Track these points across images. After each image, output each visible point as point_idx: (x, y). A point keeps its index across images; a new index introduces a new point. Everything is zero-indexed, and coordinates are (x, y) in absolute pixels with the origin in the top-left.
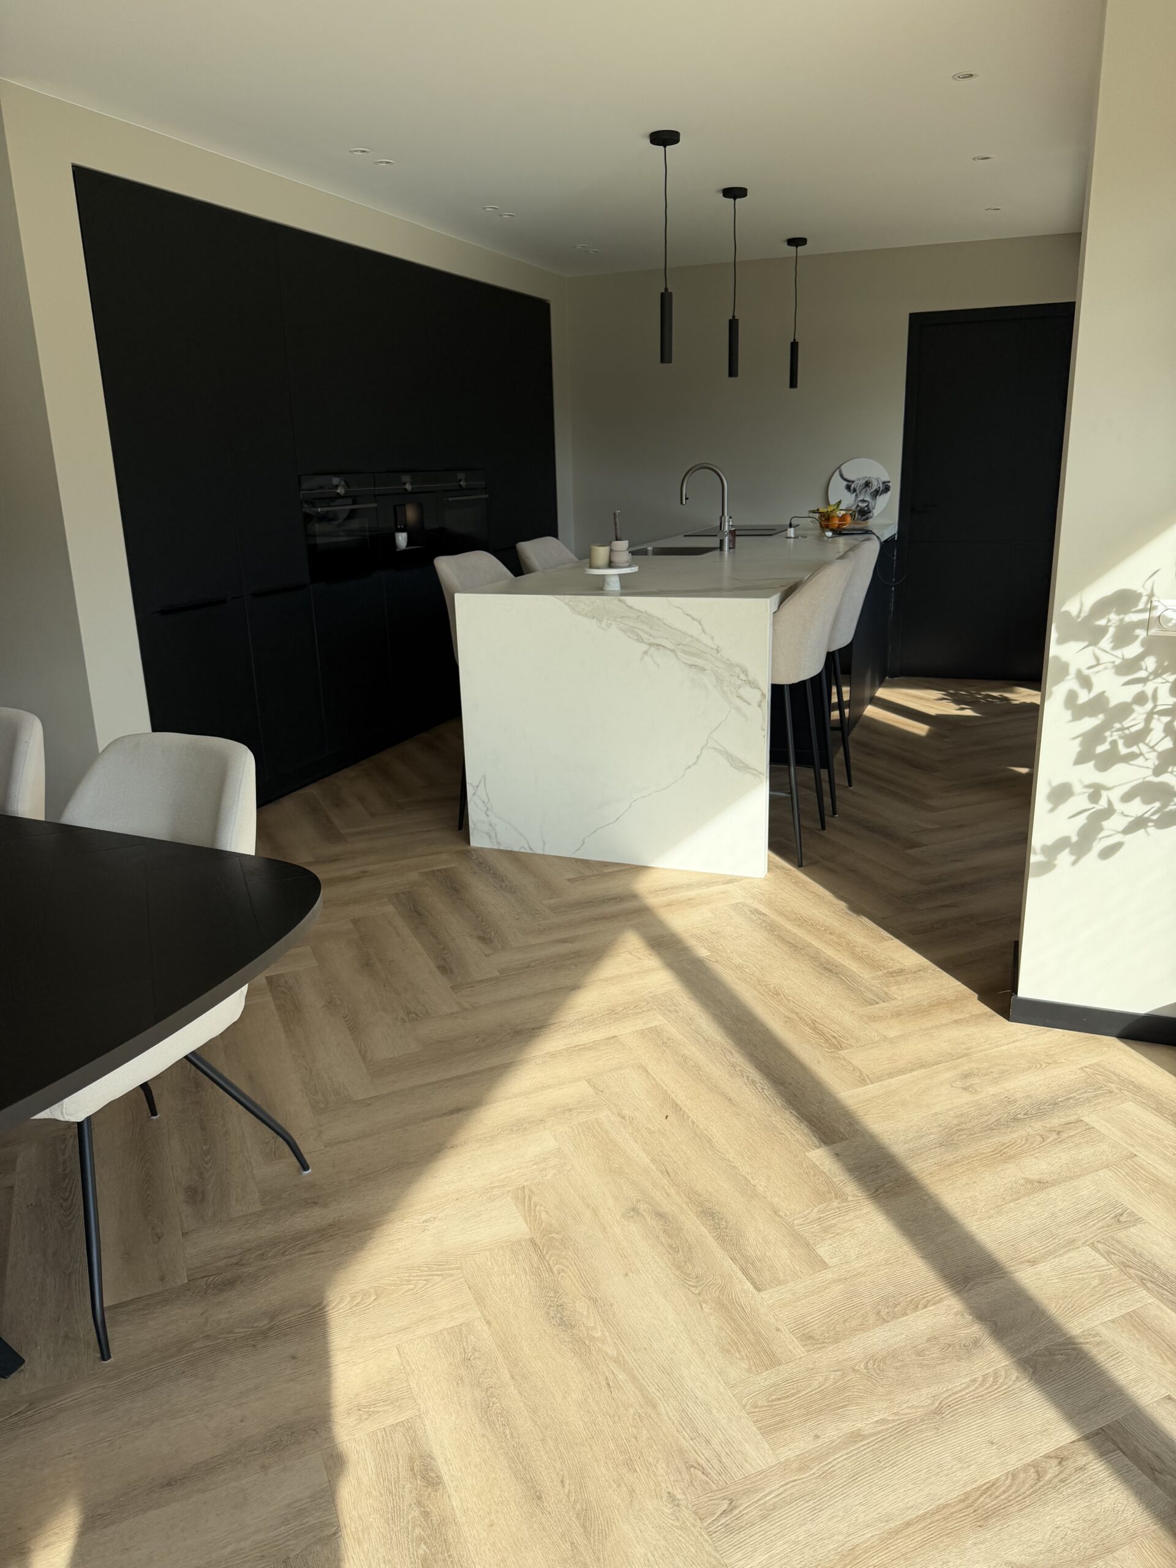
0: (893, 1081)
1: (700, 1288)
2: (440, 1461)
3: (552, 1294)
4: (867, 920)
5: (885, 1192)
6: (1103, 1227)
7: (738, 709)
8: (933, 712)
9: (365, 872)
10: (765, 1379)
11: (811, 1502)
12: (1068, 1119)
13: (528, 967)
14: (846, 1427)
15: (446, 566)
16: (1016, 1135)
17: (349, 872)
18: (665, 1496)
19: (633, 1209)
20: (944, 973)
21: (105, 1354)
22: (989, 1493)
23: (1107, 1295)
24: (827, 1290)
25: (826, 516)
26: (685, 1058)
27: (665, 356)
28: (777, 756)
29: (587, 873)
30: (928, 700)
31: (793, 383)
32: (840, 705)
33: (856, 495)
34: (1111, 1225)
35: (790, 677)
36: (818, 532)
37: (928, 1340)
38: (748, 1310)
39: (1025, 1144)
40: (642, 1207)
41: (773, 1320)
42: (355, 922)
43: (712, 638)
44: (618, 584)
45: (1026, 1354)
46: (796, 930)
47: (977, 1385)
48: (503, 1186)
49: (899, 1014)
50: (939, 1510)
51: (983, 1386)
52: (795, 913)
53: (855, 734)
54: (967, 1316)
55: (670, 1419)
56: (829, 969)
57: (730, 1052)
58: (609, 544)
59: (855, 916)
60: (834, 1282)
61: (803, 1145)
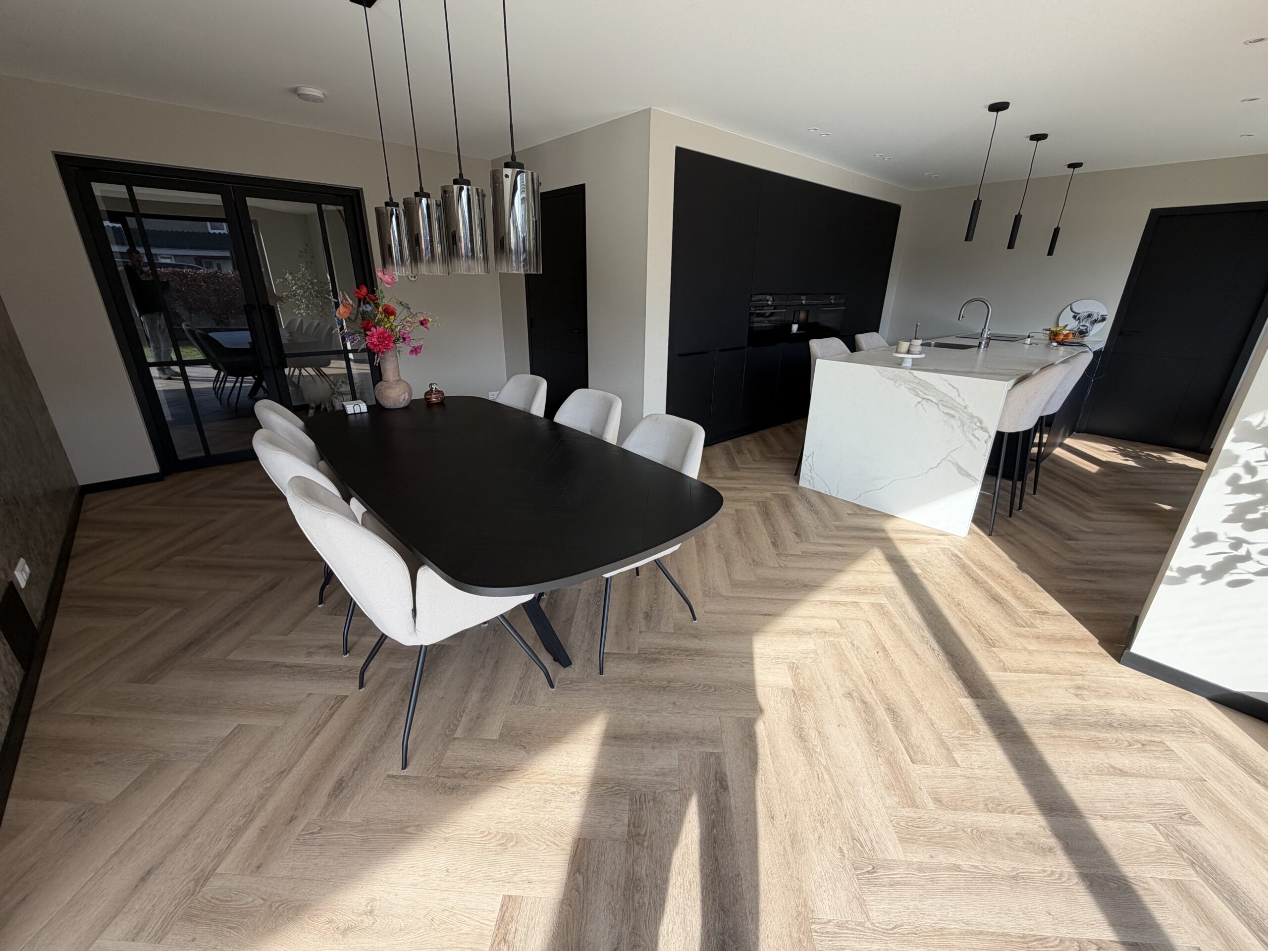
0: (1025, 675)
1: (878, 748)
2: (729, 779)
3: (798, 721)
4: (1028, 576)
5: (1005, 737)
6: (1166, 817)
7: (971, 442)
8: (1104, 459)
9: (745, 487)
10: (907, 812)
11: (921, 891)
12: (1152, 739)
13: (817, 554)
14: (952, 860)
15: (815, 345)
16: (1110, 735)
17: (738, 486)
18: (837, 848)
19: (849, 694)
20: (1076, 621)
21: (601, 673)
22: (1041, 942)
23: (1160, 861)
24: (955, 779)
25: (1055, 333)
26: (895, 625)
27: (969, 238)
28: (991, 470)
29: (859, 512)
30: (1102, 451)
31: (1050, 253)
32: (1040, 445)
33: (1080, 322)
34: (1173, 818)
35: (1009, 428)
36: (1047, 342)
37: (1016, 834)
38: (904, 771)
39: (1114, 743)
40: (855, 694)
41: (918, 782)
42: (737, 510)
43: (964, 400)
44: (911, 363)
45: (1086, 871)
46: (979, 572)
47: (1045, 874)
48: (784, 659)
49: (1038, 638)
50: (1003, 935)
51: (1050, 877)
52: (980, 561)
53: (1044, 464)
54: (1048, 831)
55: (848, 809)
56: (996, 599)
57: (923, 629)
58: (910, 341)
59: (1021, 572)
60: (961, 776)
61: (956, 693)
